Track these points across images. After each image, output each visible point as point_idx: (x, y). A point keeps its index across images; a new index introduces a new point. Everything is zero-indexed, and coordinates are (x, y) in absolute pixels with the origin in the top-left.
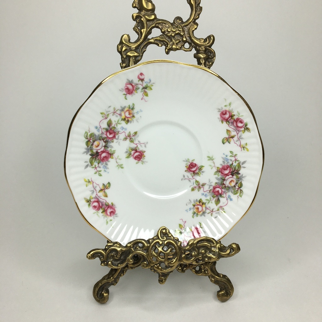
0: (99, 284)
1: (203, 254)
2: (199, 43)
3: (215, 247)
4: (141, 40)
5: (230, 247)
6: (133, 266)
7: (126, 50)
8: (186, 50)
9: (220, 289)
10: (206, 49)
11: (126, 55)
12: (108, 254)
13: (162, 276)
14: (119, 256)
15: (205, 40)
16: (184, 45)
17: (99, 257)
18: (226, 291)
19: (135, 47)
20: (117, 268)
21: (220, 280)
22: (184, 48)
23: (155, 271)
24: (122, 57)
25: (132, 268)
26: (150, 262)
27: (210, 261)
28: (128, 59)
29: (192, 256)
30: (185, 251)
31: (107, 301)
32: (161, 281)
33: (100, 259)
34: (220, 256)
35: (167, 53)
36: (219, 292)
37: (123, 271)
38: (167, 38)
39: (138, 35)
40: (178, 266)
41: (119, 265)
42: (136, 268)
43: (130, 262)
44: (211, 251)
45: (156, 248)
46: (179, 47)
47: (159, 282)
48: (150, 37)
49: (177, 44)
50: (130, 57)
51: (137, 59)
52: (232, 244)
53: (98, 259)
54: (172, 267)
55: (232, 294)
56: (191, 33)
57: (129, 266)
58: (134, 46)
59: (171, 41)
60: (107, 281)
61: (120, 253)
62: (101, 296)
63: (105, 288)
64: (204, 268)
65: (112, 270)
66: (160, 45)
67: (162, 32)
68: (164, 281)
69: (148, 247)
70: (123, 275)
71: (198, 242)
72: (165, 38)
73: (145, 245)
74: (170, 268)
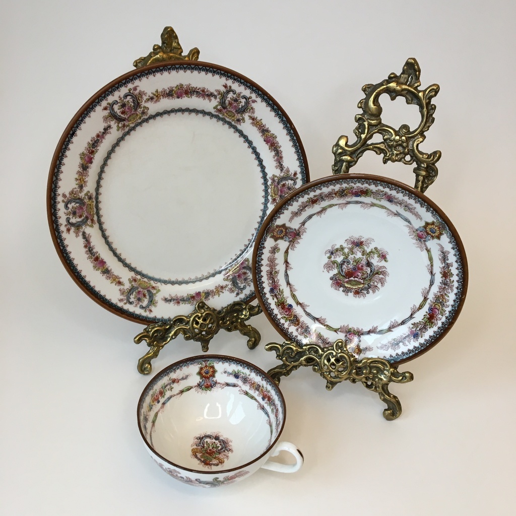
1: (374, 374)
2: (422, 159)
4: (359, 145)
5: (404, 374)
7: (340, 153)
8: (406, 163)
9: (388, 408)
10: (428, 166)
11: (340, 158)
13: (331, 384)
16: (404, 158)
19: (351, 152)
20: (289, 364)
21: (390, 400)
22: (405, 160)
23: (324, 377)
24: (336, 159)
27: (380, 382)
28: (341, 163)
29: (363, 373)
30: (357, 367)
33: (276, 353)
35: (385, 162)
36: (386, 410)
38: (387, 147)
39: (357, 138)
41: (293, 363)
44: (383, 373)
46: (398, 159)
49: (397, 155)
50: (343, 161)
51: (350, 164)
56: (415, 146)
60: (280, 370)
61: (295, 353)
63: (277, 376)
64: (376, 384)
65: (285, 364)
66: (378, 153)
67: (383, 139)
69: (322, 355)
71: (371, 362)
73: (319, 352)
74: (338, 379)
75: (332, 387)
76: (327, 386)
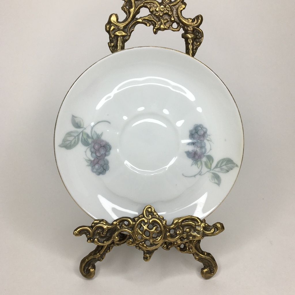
0: (86, 259)
1: (187, 232)
2: (187, 23)
3: (199, 226)
4: (129, 20)
5: (215, 226)
6: (119, 243)
7: (114, 29)
8: (174, 30)
9: (204, 266)
10: (194, 29)
11: (114, 34)
12: (95, 231)
13: (147, 253)
14: (105, 233)
15: (193, 20)
16: (172, 25)
17: (85, 234)
18: (209, 269)
19: (124, 27)
20: (103, 245)
21: (204, 258)
22: (172, 28)
23: (140, 248)
24: (110, 37)
25: (118, 245)
26: (136, 240)
27: (194, 239)
28: (116, 38)
29: (177, 235)
30: (170, 229)
31: (93, 277)
32: (146, 258)
33: (87, 236)
34: (204, 235)
35: (155, 33)
36: (203, 269)
37: (109, 248)
38: (155, 18)
39: (127, 14)
40: (162, 244)
41: (105, 242)
42: (122, 245)
43: (117, 239)
44: (195, 230)
45: (141, 226)
46: (167, 27)
47: (144, 259)
48: (138, 16)
49: (165, 24)
50: (118, 36)
51: (125, 39)
52: (217, 223)
53: (84, 236)
54: (156, 245)
55: (215, 271)
56: (179, 13)
57: (115, 243)
58: (122, 26)
59: (159, 20)
60: (94, 257)
61: (106, 230)
62: (88, 272)
63: (92, 263)
64: (189, 246)
65: (98, 246)
66: (148, 25)
67: (150, 11)
68: (148, 258)
69: (134, 225)
70: (110, 251)
71: (182, 221)
72: (153, 18)
73: (130, 223)
74: (154, 246)
75: (150, 257)
76: (144, 258)
